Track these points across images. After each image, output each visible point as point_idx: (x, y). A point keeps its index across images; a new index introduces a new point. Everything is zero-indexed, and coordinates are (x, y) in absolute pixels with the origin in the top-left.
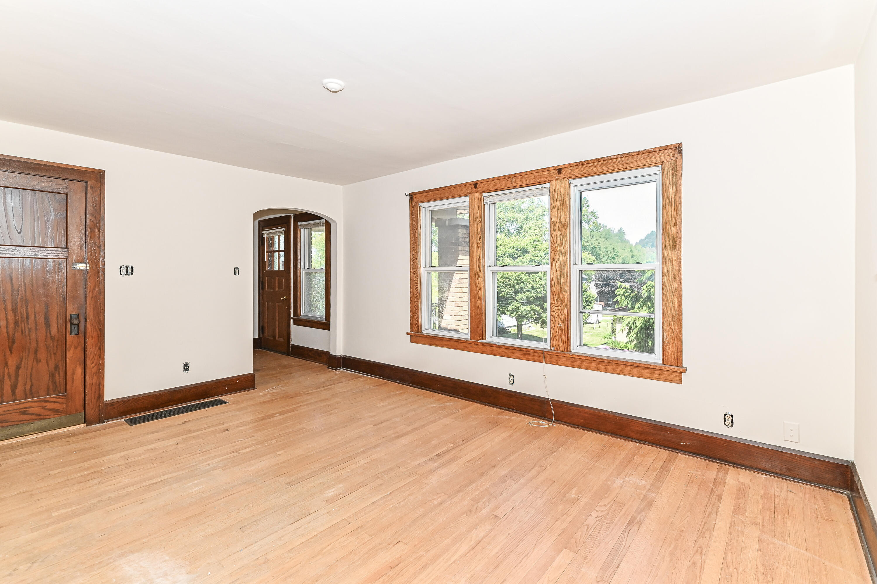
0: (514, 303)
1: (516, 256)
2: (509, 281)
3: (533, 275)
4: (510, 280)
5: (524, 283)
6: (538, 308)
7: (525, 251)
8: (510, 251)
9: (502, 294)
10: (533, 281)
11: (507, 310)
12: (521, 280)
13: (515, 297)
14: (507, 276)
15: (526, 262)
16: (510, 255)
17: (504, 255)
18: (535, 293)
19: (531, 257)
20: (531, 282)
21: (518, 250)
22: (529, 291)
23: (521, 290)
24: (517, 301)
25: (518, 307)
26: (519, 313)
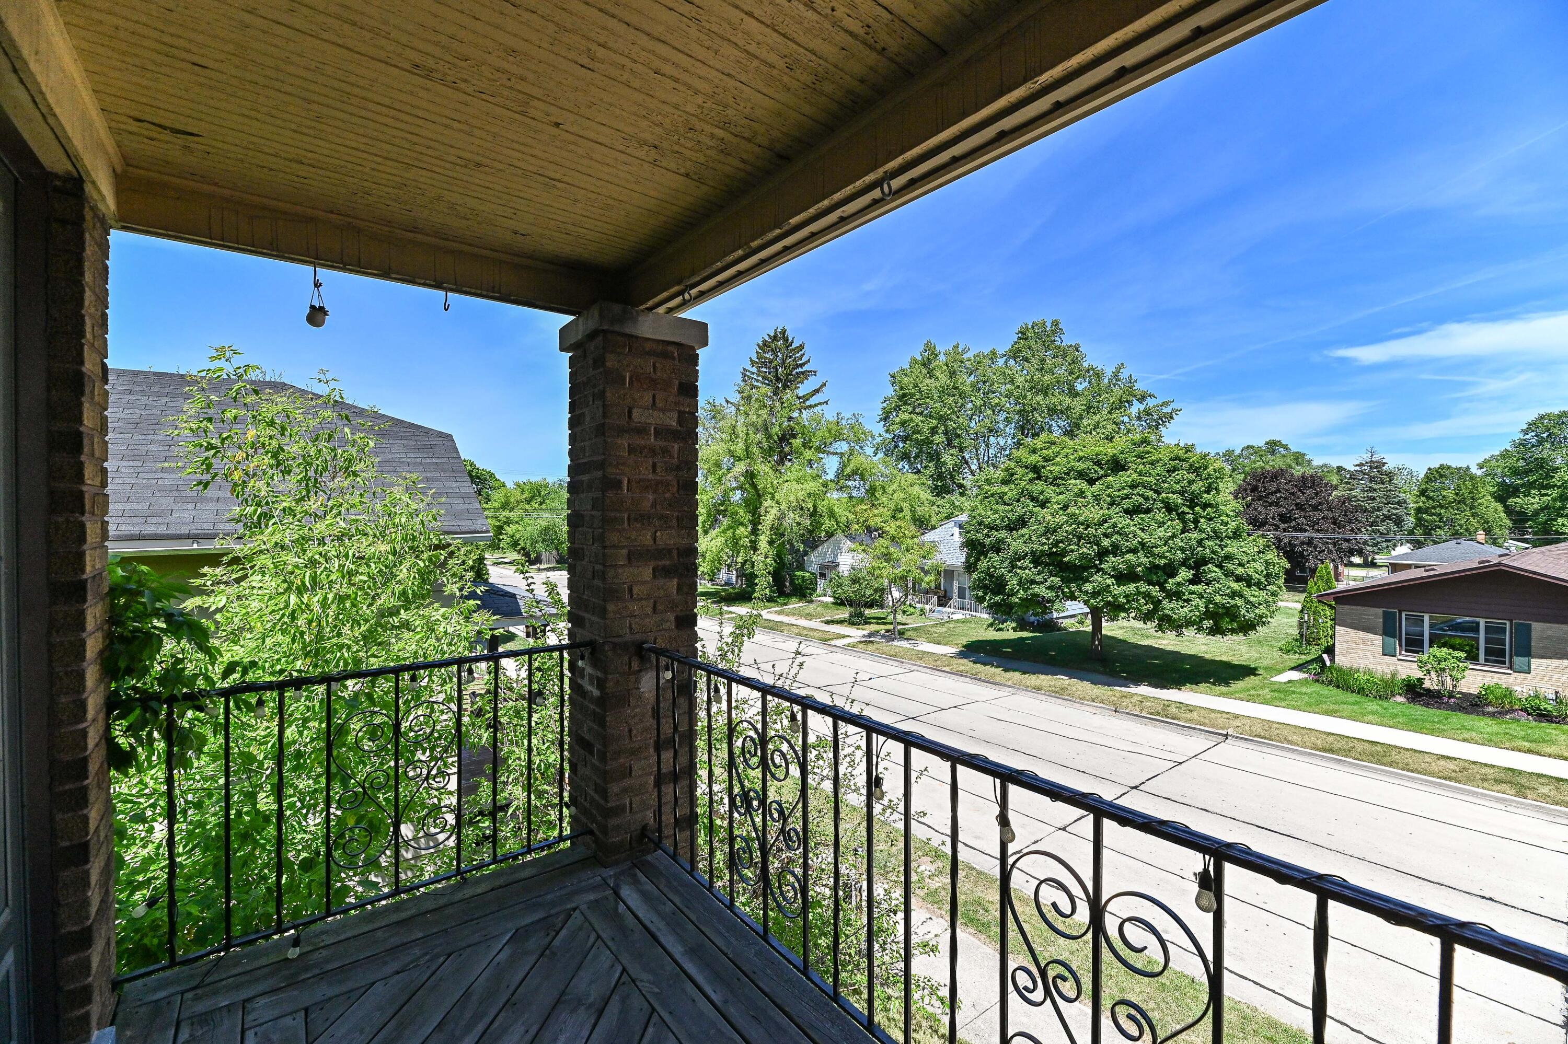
0: (1098, 577)
1: (1095, 476)
2: (1086, 529)
3: (1140, 516)
4: (1088, 526)
5: (1121, 534)
6: (1155, 591)
7: (1117, 466)
8: (1082, 466)
9: (1068, 558)
10: (1143, 530)
11: (1081, 591)
12: (1114, 526)
13: (1100, 564)
14: (1081, 519)
15: (1123, 488)
16: (1081, 475)
17: (1068, 474)
18: (1148, 557)
19: (1134, 476)
20: (1139, 532)
21: (1098, 463)
22: (1133, 551)
23: (1115, 550)
24: (1105, 573)
25: (1108, 586)
26: (1110, 598)
